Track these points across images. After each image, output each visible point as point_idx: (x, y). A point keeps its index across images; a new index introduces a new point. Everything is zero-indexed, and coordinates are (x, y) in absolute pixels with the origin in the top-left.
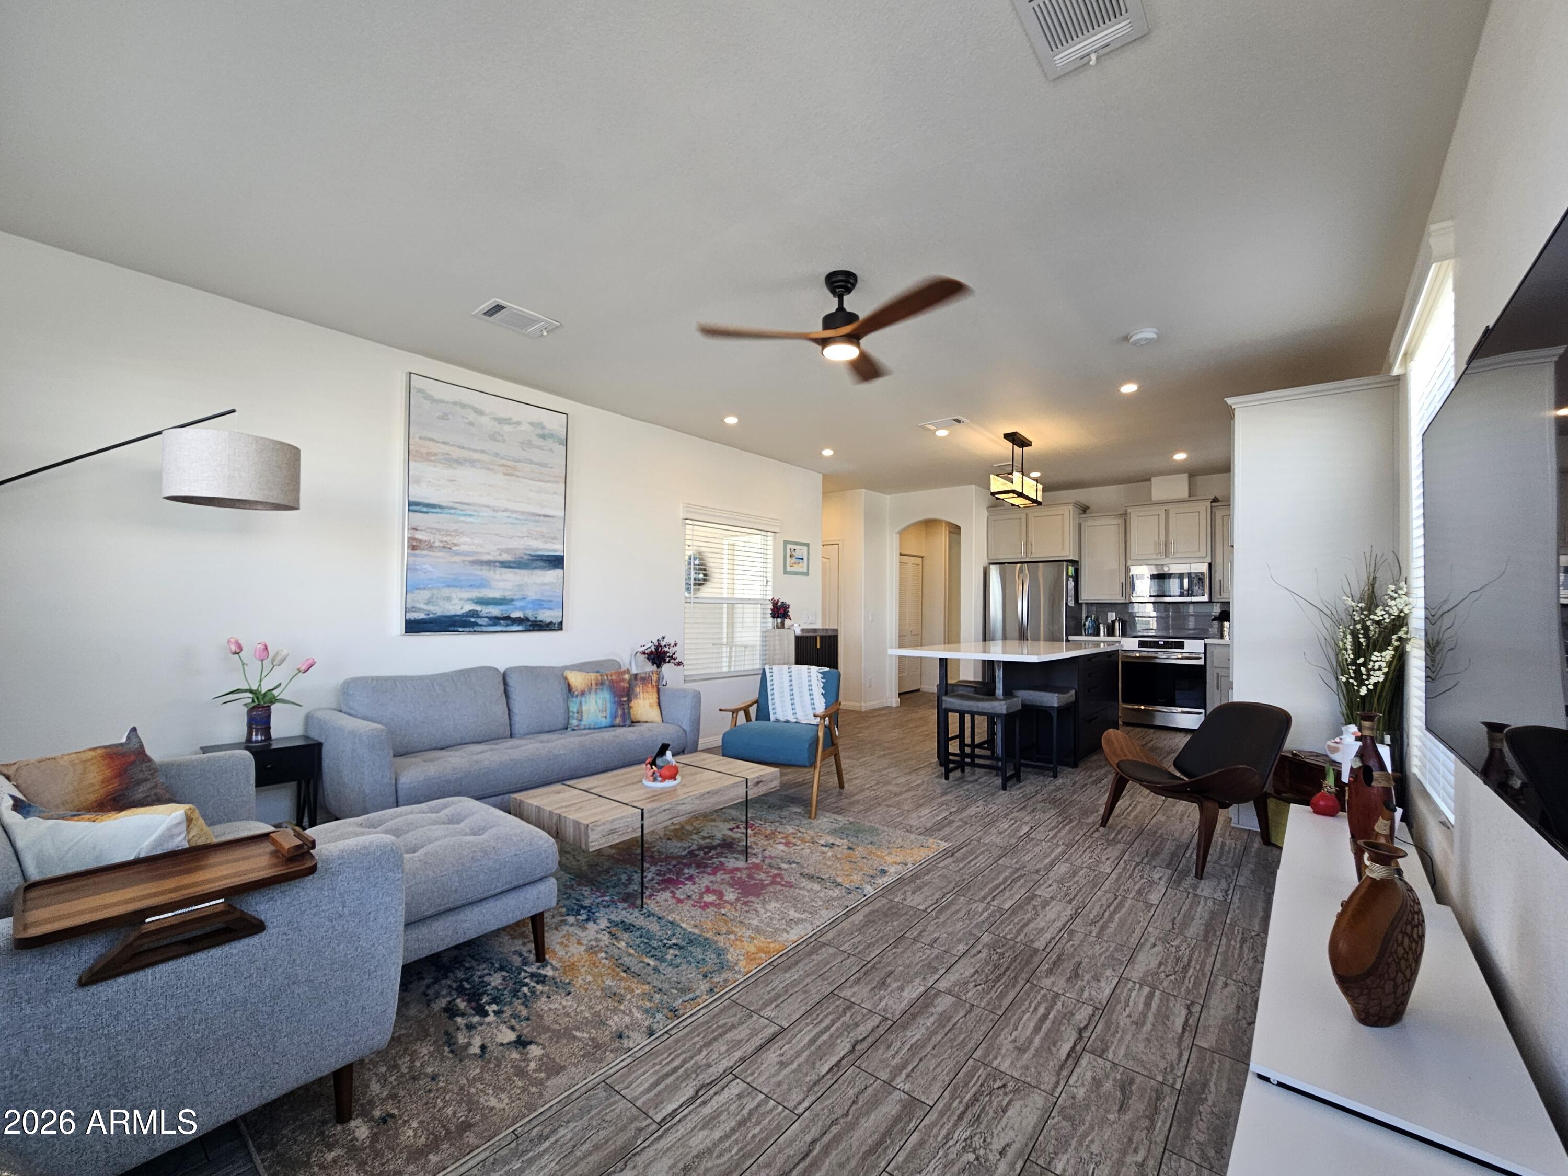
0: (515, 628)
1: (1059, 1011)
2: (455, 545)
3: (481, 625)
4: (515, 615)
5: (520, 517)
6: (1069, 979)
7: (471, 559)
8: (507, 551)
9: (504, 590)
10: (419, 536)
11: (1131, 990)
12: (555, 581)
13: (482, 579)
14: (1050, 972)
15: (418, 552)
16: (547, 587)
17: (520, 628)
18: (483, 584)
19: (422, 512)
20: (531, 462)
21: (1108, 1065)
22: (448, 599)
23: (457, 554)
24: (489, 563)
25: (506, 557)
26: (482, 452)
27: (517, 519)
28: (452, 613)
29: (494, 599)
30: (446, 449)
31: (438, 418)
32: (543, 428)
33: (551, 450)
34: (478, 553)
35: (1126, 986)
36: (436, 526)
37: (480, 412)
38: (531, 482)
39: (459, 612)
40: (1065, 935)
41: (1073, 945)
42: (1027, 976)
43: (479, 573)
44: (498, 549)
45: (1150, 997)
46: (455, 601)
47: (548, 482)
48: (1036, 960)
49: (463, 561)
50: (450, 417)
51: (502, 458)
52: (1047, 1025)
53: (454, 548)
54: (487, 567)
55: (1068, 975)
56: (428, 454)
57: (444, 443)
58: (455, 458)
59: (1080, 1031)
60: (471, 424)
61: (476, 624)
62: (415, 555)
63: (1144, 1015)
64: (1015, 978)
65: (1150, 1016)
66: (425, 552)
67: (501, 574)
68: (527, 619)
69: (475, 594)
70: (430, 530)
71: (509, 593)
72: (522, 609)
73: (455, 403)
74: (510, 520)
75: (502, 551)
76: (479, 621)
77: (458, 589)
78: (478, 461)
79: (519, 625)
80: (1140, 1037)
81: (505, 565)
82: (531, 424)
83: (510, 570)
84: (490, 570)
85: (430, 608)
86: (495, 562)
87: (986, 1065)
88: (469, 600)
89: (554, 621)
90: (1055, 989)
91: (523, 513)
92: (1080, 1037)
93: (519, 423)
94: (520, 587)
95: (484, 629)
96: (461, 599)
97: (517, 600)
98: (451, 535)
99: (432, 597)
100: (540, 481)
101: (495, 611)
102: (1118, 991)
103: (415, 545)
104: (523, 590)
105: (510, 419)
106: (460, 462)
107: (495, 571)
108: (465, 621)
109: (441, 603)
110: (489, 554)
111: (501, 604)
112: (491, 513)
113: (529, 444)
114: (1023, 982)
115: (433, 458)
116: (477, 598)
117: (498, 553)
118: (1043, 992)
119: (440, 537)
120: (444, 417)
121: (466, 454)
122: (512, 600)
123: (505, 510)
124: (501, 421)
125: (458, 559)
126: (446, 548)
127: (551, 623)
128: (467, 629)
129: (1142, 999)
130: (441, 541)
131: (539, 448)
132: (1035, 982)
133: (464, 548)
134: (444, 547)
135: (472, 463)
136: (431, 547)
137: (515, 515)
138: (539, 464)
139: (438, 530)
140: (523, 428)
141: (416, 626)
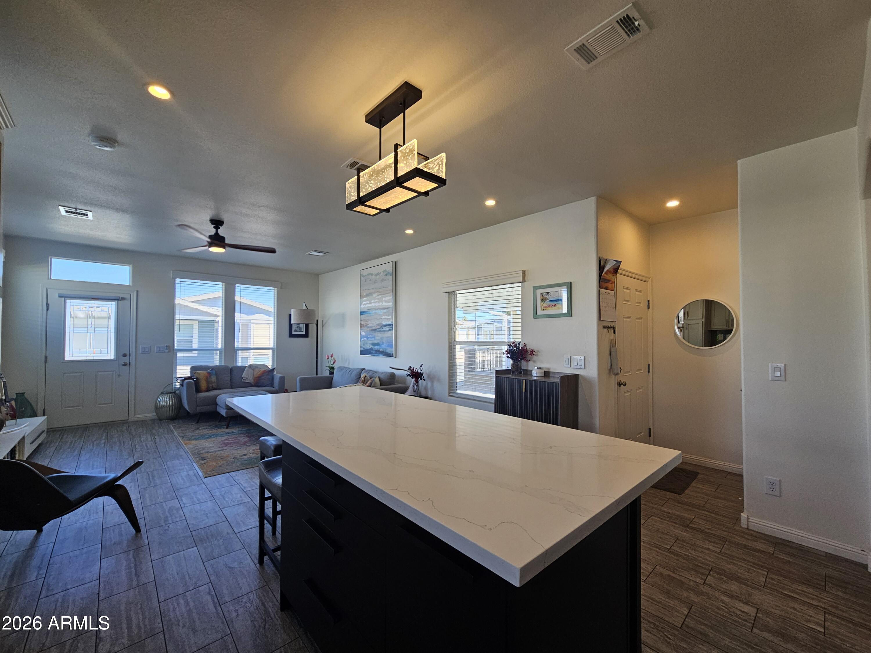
3: (374, 353)
4: (380, 350)
8: (378, 324)
12: (391, 336)
13: (373, 336)
16: (389, 338)
18: (373, 338)
19: (362, 314)
20: (384, 287)
22: (366, 343)
23: (368, 327)
24: (374, 330)
26: (373, 289)
27: (380, 311)
29: (376, 343)
30: (365, 291)
32: (386, 271)
33: (390, 279)
34: (372, 326)
37: (372, 274)
38: (383, 295)
39: (369, 348)
43: (372, 334)
44: (376, 325)
49: (370, 330)
50: (367, 280)
51: (377, 289)
56: (362, 295)
58: (366, 294)
60: (370, 280)
61: (372, 353)
62: (361, 329)
66: (363, 328)
67: (377, 334)
68: (384, 352)
69: (372, 341)
70: (363, 320)
71: (379, 341)
72: (383, 347)
73: (368, 275)
74: (378, 312)
76: (373, 351)
77: (369, 340)
79: (382, 354)
81: (377, 330)
82: (383, 272)
83: (379, 332)
84: (374, 333)
85: (364, 346)
89: (391, 353)
94: (382, 338)
96: (369, 344)
98: (366, 321)
100: (387, 293)
101: (376, 348)
103: (361, 326)
104: (383, 340)
105: (378, 273)
106: (368, 295)
108: (370, 351)
111: (377, 345)
113: (383, 280)
116: (372, 343)
119: (364, 322)
121: (370, 291)
122: (380, 343)
123: (378, 309)
124: (376, 275)
125: (368, 329)
126: (366, 326)
130: (365, 324)
133: (369, 325)
135: (371, 294)
136: (363, 326)
140: (381, 274)
141: (362, 352)
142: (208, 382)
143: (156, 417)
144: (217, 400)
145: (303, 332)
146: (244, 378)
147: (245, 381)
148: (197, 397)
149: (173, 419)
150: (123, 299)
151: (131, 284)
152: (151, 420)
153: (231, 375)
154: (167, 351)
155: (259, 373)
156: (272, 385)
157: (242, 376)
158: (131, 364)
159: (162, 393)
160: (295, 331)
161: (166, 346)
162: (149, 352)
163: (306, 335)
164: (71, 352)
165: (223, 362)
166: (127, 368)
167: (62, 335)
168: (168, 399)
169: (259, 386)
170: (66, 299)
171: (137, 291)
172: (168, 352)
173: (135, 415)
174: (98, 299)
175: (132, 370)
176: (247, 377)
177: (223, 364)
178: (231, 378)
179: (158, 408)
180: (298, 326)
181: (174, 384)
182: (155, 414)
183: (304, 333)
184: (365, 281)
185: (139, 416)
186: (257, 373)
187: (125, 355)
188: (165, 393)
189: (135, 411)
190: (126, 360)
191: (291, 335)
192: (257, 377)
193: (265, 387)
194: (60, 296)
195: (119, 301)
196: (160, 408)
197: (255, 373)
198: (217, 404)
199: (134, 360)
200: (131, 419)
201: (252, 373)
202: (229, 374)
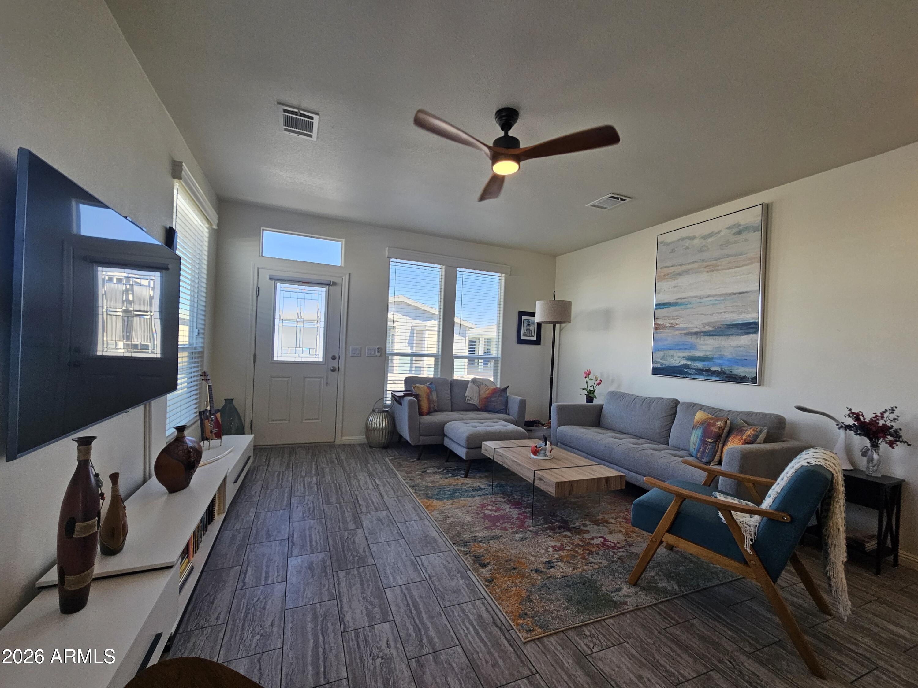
0: (713, 378)
1: (307, 546)
2: (677, 324)
3: (691, 374)
4: (713, 369)
5: (719, 299)
6: (312, 563)
7: (685, 332)
8: (709, 324)
9: (706, 351)
10: (659, 322)
11: (278, 576)
12: (749, 344)
13: (692, 344)
14: (324, 561)
15: (658, 331)
16: (742, 349)
17: (718, 379)
18: (693, 347)
19: (660, 309)
20: (728, 256)
21: (277, 539)
22: (672, 356)
23: (678, 329)
24: (696, 333)
25: (708, 328)
26: (694, 262)
27: (716, 300)
28: (674, 365)
29: (699, 357)
30: (673, 269)
31: (670, 253)
32: (740, 225)
33: (746, 240)
34: (689, 327)
35: (282, 577)
36: (667, 315)
37: (692, 238)
38: (727, 271)
39: (678, 365)
40: (334, 592)
41: (324, 586)
42: (332, 553)
43: (690, 340)
44: (703, 324)
45: (267, 578)
46: (676, 358)
47: (743, 266)
48: (335, 564)
49: (681, 334)
50: (676, 249)
51: (707, 261)
52: (308, 540)
53: (676, 326)
54: (695, 337)
55: (314, 565)
56: (664, 275)
57: (672, 266)
58: (678, 272)
59: (293, 544)
60: (687, 248)
61: (687, 373)
62: (657, 333)
63: (268, 566)
64: (336, 550)
65: (264, 568)
66: (662, 331)
67: (704, 341)
68: (724, 373)
69: (687, 354)
70: (664, 318)
71: (710, 353)
72: (720, 365)
73: (678, 240)
74: (712, 302)
75: (704, 325)
76: (689, 371)
77: (677, 351)
78: (691, 269)
79: (717, 376)
80: (267, 555)
81: (707, 334)
82: (729, 228)
83: (710, 337)
84: (697, 338)
85: (663, 362)
86: (701, 332)
87: (318, 519)
88: (684, 357)
89: (748, 376)
90: (315, 555)
91: (721, 295)
92: (292, 542)
93: (719, 232)
94: (719, 349)
95: (692, 376)
96: (679, 357)
97: (716, 358)
98: (675, 319)
99: (664, 356)
100: (737, 267)
101: (700, 365)
102: (285, 571)
103: (657, 327)
104: (721, 351)
105: (712, 233)
106: (680, 274)
107: (700, 338)
108: (681, 370)
109: (668, 359)
110: (696, 327)
111: (704, 361)
112: (698, 300)
113: (727, 243)
114: (331, 550)
115: (666, 277)
116: (689, 356)
117: (702, 326)
118: (319, 551)
119: (668, 321)
120: (673, 251)
121: (683, 268)
122: (712, 358)
123: (708, 296)
124: (705, 237)
125: (677, 333)
126: (672, 327)
127: (745, 377)
128: (682, 376)
129: (270, 574)
130: (669, 323)
131: (736, 242)
132: (326, 553)
133: (682, 325)
134: (671, 326)
135: (687, 272)
136: (664, 327)
137: (715, 298)
138: (735, 255)
139: (668, 317)
140: (722, 234)
141: (656, 371)
142: (430, 401)
143: (365, 441)
144: (445, 428)
145: (533, 336)
146: (467, 398)
147: (469, 402)
148: (420, 422)
149: (385, 447)
150: (334, 284)
151: (343, 265)
152: (360, 445)
153: (451, 392)
154: (379, 354)
155: (487, 392)
156: (505, 411)
157: (466, 395)
158: (340, 369)
159: (374, 411)
160: (525, 335)
161: (378, 348)
162: (359, 355)
163: (537, 342)
164: (280, 352)
165: (439, 373)
166: (335, 373)
167: (272, 328)
168: (381, 420)
169: (488, 411)
170: (276, 282)
171: (349, 274)
172: (380, 356)
173: (342, 436)
174: (308, 283)
175: (341, 377)
176: (472, 396)
177: (439, 376)
178: (451, 396)
179: (368, 430)
180: (528, 327)
181: (384, 399)
182: (364, 437)
183: (534, 339)
184: (672, 252)
185: (348, 439)
186: (485, 393)
187: (334, 358)
188: (377, 410)
189: (342, 433)
190: (335, 364)
191: (520, 341)
192: (485, 398)
193: (497, 412)
194: (271, 279)
195: (330, 287)
196: (371, 430)
197: (482, 392)
198: (445, 435)
199: (343, 364)
200: (338, 442)
201: (478, 391)
202: (449, 391)
